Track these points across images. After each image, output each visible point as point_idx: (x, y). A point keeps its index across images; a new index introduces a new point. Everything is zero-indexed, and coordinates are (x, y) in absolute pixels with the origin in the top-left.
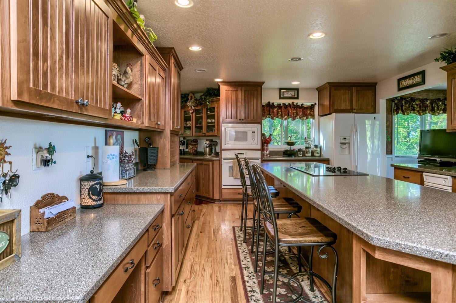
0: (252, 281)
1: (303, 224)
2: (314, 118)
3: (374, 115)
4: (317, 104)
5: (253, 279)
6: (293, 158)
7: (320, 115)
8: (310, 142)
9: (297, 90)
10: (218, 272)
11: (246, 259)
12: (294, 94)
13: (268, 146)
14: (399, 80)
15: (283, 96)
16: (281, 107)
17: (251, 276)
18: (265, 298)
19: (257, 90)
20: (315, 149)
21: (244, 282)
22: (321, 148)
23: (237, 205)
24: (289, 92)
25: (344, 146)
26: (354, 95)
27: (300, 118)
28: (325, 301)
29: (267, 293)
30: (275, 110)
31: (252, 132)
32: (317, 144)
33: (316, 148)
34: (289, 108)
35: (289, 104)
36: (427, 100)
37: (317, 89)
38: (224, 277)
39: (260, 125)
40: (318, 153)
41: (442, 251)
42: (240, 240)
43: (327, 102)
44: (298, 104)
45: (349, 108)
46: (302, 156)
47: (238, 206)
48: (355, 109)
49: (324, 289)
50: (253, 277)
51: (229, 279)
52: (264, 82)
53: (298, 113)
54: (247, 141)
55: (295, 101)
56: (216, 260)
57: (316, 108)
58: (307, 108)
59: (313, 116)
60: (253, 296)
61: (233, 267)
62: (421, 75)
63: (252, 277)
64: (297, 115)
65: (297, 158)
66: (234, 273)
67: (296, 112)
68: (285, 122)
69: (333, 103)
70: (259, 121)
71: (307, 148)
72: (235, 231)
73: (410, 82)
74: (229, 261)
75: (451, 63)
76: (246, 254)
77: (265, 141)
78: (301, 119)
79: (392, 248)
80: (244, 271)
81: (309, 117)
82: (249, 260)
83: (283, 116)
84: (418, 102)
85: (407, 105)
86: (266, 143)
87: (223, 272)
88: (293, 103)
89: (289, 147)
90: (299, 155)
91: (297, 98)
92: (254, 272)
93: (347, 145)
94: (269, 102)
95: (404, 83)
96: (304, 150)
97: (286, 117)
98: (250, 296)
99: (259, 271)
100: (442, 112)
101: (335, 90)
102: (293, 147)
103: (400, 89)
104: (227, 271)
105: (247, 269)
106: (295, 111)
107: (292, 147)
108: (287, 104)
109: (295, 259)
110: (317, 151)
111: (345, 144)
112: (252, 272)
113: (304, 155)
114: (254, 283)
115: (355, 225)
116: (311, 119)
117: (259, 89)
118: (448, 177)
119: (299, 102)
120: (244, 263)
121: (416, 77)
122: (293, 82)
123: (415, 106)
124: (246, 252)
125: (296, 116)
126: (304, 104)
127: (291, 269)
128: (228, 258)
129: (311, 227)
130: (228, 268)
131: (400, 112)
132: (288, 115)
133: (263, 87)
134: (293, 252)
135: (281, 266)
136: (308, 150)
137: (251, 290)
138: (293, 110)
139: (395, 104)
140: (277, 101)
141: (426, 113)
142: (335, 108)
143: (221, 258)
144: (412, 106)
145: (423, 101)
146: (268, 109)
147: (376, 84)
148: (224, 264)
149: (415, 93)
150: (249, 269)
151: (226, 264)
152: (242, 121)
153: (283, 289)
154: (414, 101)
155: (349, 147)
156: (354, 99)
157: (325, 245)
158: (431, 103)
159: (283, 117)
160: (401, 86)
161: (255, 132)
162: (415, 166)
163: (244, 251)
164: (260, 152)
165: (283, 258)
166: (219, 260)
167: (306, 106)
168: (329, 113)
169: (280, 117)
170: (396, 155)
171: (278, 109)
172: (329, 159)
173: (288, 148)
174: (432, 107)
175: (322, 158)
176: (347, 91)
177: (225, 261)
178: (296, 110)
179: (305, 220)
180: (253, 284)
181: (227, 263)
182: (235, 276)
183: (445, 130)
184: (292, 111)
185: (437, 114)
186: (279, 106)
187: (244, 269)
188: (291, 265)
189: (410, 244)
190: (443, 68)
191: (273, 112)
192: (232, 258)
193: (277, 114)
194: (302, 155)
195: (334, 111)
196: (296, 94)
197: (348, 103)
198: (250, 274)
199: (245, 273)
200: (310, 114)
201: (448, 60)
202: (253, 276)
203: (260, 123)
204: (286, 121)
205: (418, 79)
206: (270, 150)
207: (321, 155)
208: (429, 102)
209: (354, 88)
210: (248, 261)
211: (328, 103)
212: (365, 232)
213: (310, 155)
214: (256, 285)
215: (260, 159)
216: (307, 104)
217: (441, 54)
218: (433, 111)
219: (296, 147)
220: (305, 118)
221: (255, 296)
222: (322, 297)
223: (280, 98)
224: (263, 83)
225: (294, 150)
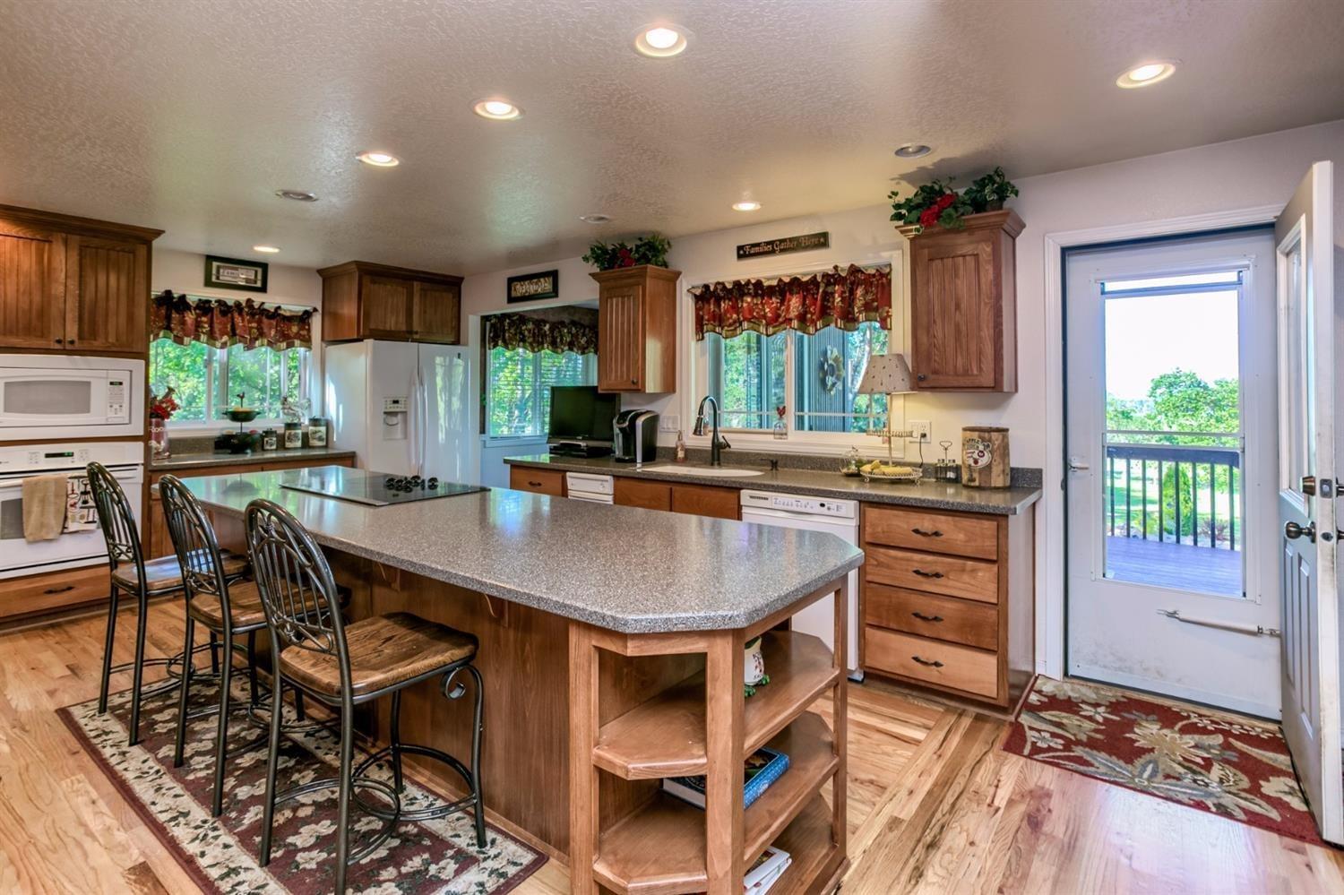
0: (218, 845)
1: (386, 634)
2: (310, 348)
3: (457, 349)
4: (320, 309)
5: (216, 838)
6: (249, 456)
7: (326, 338)
8: (299, 410)
9: (264, 267)
10: (63, 879)
11: (163, 791)
12: (253, 277)
13: (163, 426)
14: (511, 281)
15: (218, 278)
16: (211, 310)
17: (206, 835)
18: (280, 870)
19: (133, 252)
20: (311, 428)
21: (188, 863)
22: (328, 424)
23: (40, 632)
24: (236, 269)
25: (394, 420)
26: (416, 300)
27: (270, 344)
28: (435, 800)
29: (279, 854)
30: (190, 317)
31: (112, 383)
32: (316, 413)
33: (315, 426)
34: (236, 315)
35: (238, 305)
36: (545, 322)
37: (320, 272)
38: (99, 885)
39: (143, 362)
40: (320, 439)
41: (725, 613)
42: (110, 742)
43: (349, 310)
44: (266, 306)
45: (404, 328)
46: (276, 450)
47: (48, 635)
48: (416, 333)
49: (423, 775)
50: (216, 833)
51: (122, 881)
52: (163, 232)
53: (265, 330)
54: (88, 411)
55: (258, 298)
56: (32, 848)
57: (316, 322)
58: (290, 319)
59: (307, 341)
60: (239, 884)
61: (121, 836)
62: (551, 279)
63: (211, 834)
64: (262, 334)
65: (258, 456)
66: (135, 853)
67: (256, 328)
68: (220, 354)
69: (367, 315)
70: (138, 348)
71: (289, 426)
72: (77, 719)
73: (530, 288)
74: (95, 825)
75: (606, 269)
76: (154, 777)
77: (157, 411)
78: (272, 347)
79: (657, 630)
80: (175, 829)
81: (297, 342)
82: (179, 790)
83: (217, 335)
84: (530, 326)
85: (512, 331)
86: (157, 416)
87: (87, 869)
88: (249, 301)
89: (238, 424)
90: (268, 447)
91: (263, 289)
92: (210, 818)
93: (400, 416)
94: (168, 293)
95: (521, 289)
96: (281, 431)
97: (225, 338)
98: (229, 889)
99: (228, 808)
100: (567, 348)
101: (374, 282)
102: (248, 427)
103: (511, 300)
104: (100, 857)
105: (181, 819)
106: (254, 325)
107: (245, 424)
108: (231, 303)
109: (325, 733)
110: (319, 434)
111: (394, 414)
112: (205, 822)
113: (281, 444)
114: (226, 846)
115: (580, 605)
116: (302, 350)
117: (142, 250)
118: (608, 478)
119: (269, 300)
120: (161, 808)
121: (542, 280)
122: (259, 245)
123: (526, 333)
124: (152, 771)
125: (257, 339)
126: (283, 306)
127: (323, 762)
128: (88, 816)
129: (411, 637)
130: (101, 850)
131: (500, 342)
132: (233, 334)
133: (156, 243)
134: (312, 718)
135: (293, 766)
136: (293, 432)
137: (226, 870)
138: (249, 322)
139: (492, 325)
140: (196, 292)
141: (543, 348)
142: (372, 326)
143: (51, 832)
144: (521, 333)
145: (539, 323)
146: (163, 311)
147: (462, 279)
148: (79, 844)
149: (531, 311)
150: (190, 818)
151: (88, 844)
152: (68, 347)
153: (323, 822)
154: (524, 324)
155: (405, 421)
156: (416, 309)
157: (459, 666)
158: (552, 330)
159: (216, 339)
160: (514, 294)
161: (121, 384)
162: (545, 458)
163: (146, 770)
164: (141, 445)
165: (289, 744)
166: (47, 841)
167: (288, 314)
168: (355, 337)
169: (204, 338)
170: (492, 434)
171: (198, 316)
172: (354, 453)
173: (233, 427)
174: (553, 337)
175: (330, 452)
176: (400, 289)
177: (79, 833)
178: (260, 322)
179: (384, 622)
180: (224, 854)
181: (89, 834)
182: (142, 860)
183: (595, 389)
184: (246, 323)
185: (560, 351)
186: (204, 306)
187: (173, 823)
188: (320, 753)
189: (683, 615)
190: (593, 275)
191: (183, 323)
192: (105, 809)
193: (197, 331)
194: (274, 447)
195: (367, 333)
196: (259, 277)
197: (402, 318)
198: (199, 831)
199: (181, 833)
200: (298, 336)
201: (602, 264)
202: (215, 829)
203: (144, 355)
204: (226, 350)
205: (546, 285)
206: (172, 435)
207: (330, 445)
208: (547, 327)
209: (415, 283)
210: (176, 796)
211: (354, 312)
212: (609, 613)
213: (299, 444)
214: (236, 850)
215: (141, 469)
216: (292, 307)
217: (592, 249)
218: (554, 345)
219: (257, 426)
220: (284, 345)
221: (244, 882)
222: (427, 794)
223: (208, 283)
224: (159, 233)
225: (253, 432)
